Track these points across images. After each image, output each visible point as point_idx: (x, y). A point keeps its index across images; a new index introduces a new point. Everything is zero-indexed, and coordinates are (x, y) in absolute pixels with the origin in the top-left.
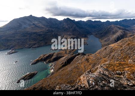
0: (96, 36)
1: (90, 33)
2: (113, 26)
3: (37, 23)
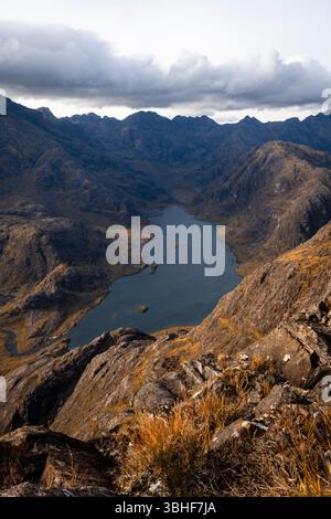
2: (276, 148)
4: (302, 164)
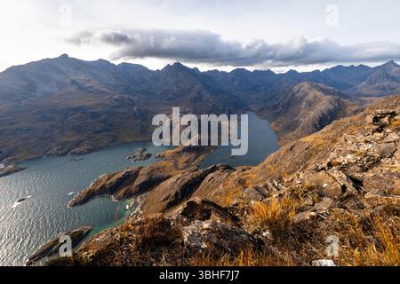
0: (261, 113)
2: (305, 86)
3: (83, 78)
4: (319, 94)
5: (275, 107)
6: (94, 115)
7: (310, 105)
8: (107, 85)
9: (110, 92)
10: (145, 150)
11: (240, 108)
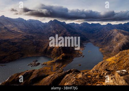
0: (95, 44)
1: (87, 39)
2: (115, 31)
3: (10, 26)
5: (102, 40)
6: (14, 44)
7: (118, 40)
8: (21, 29)
9: (23, 33)
10: (37, 61)
11: (85, 40)
